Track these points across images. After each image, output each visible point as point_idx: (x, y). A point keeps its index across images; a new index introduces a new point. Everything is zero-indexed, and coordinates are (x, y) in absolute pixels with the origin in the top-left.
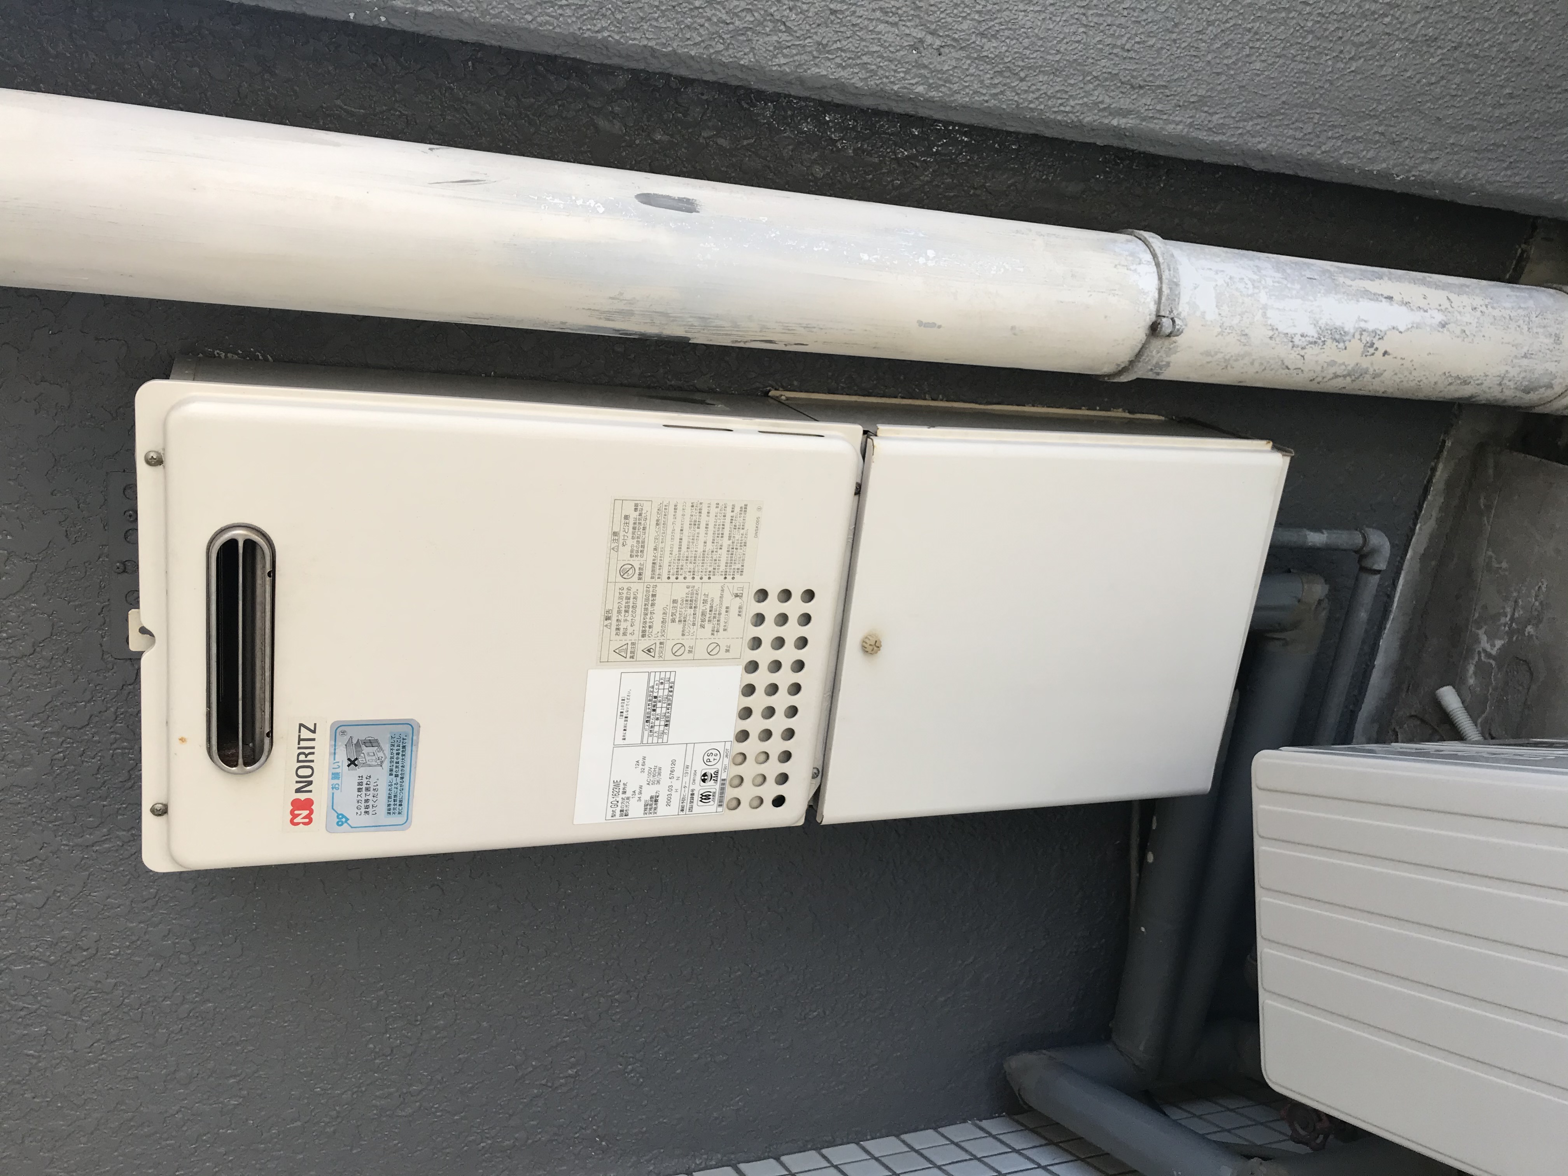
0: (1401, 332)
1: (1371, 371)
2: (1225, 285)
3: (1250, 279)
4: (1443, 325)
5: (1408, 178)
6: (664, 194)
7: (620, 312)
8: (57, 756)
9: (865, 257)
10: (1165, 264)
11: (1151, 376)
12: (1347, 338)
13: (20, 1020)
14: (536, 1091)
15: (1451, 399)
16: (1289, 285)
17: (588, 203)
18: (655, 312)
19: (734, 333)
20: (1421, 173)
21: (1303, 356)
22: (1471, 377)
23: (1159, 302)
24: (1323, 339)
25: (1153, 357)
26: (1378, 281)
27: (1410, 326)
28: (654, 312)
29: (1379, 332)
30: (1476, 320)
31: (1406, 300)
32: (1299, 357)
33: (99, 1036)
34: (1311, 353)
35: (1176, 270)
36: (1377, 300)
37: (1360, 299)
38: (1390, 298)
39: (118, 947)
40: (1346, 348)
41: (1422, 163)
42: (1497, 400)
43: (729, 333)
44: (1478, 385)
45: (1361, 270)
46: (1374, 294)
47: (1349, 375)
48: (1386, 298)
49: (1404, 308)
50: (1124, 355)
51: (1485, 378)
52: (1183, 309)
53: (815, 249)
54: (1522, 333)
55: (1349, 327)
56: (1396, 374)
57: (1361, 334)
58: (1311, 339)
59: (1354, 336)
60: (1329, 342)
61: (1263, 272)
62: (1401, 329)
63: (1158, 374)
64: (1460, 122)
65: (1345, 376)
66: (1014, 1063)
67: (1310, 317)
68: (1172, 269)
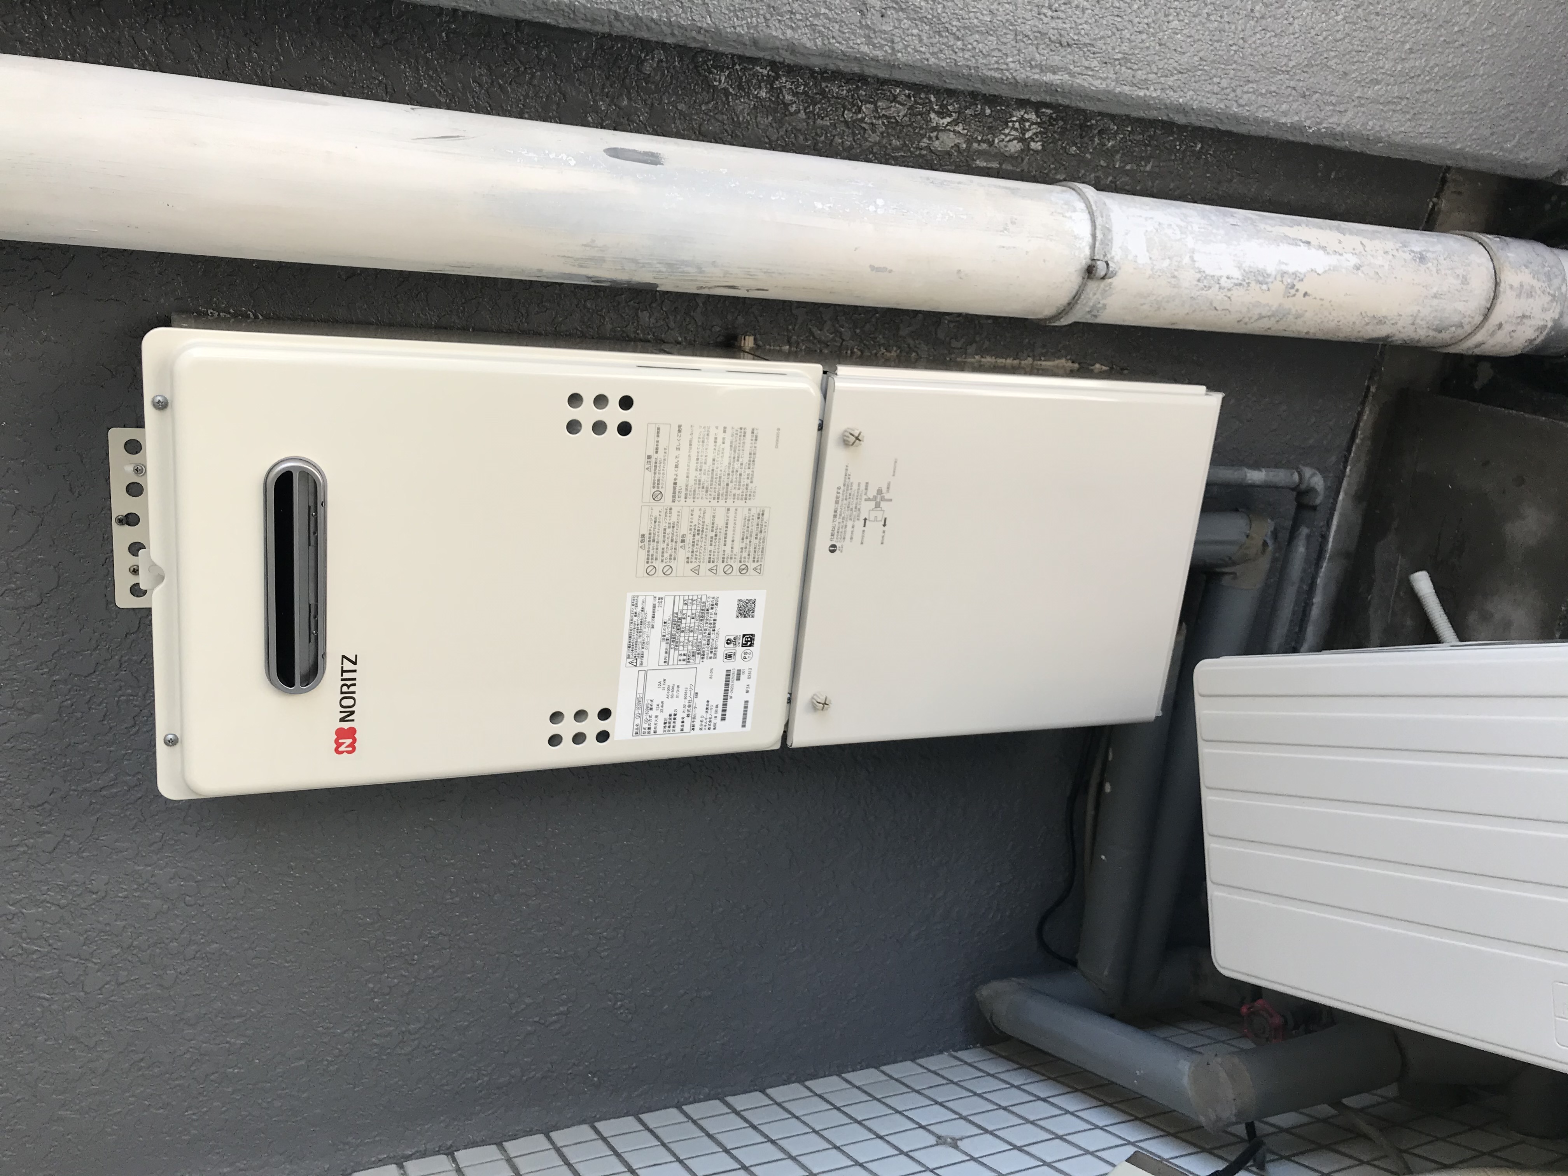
0: (1319, 274)
1: (1293, 311)
2: (1155, 231)
3: (1177, 226)
4: (1358, 268)
5: (1319, 130)
6: (630, 148)
7: (592, 259)
8: (65, 703)
9: (819, 205)
10: (1098, 212)
11: (1089, 319)
12: (1270, 280)
13: (33, 963)
14: (529, 1028)
15: (1370, 340)
16: (1214, 231)
17: (560, 157)
18: (626, 259)
19: (699, 278)
20: (1331, 125)
21: (1229, 298)
22: (1385, 317)
23: (1093, 247)
24: (1247, 281)
25: (1090, 299)
26: (1296, 228)
27: (1327, 269)
28: (623, 258)
29: (1299, 275)
30: (1388, 263)
31: (1323, 244)
32: (1226, 298)
33: (108, 979)
34: (1238, 295)
35: (1108, 216)
36: (1296, 245)
37: (1280, 244)
38: (1308, 243)
39: (126, 890)
40: (1269, 290)
41: (1332, 116)
42: (1412, 340)
43: (695, 278)
44: (1393, 324)
45: (1280, 218)
46: (1294, 239)
47: (1273, 315)
48: (1304, 242)
49: (1321, 252)
50: (1062, 298)
51: (1398, 318)
52: (1116, 254)
53: (773, 198)
54: (1432, 275)
55: (1271, 269)
56: (1317, 314)
57: (1282, 277)
58: (1236, 281)
59: (1275, 278)
60: (1253, 284)
61: (1190, 219)
62: (1319, 272)
63: (1096, 316)
64: (1365, 76)
65: (1269, 317)
66: (985, 992)
67: (1234, 260)
68: (1104, 216)
